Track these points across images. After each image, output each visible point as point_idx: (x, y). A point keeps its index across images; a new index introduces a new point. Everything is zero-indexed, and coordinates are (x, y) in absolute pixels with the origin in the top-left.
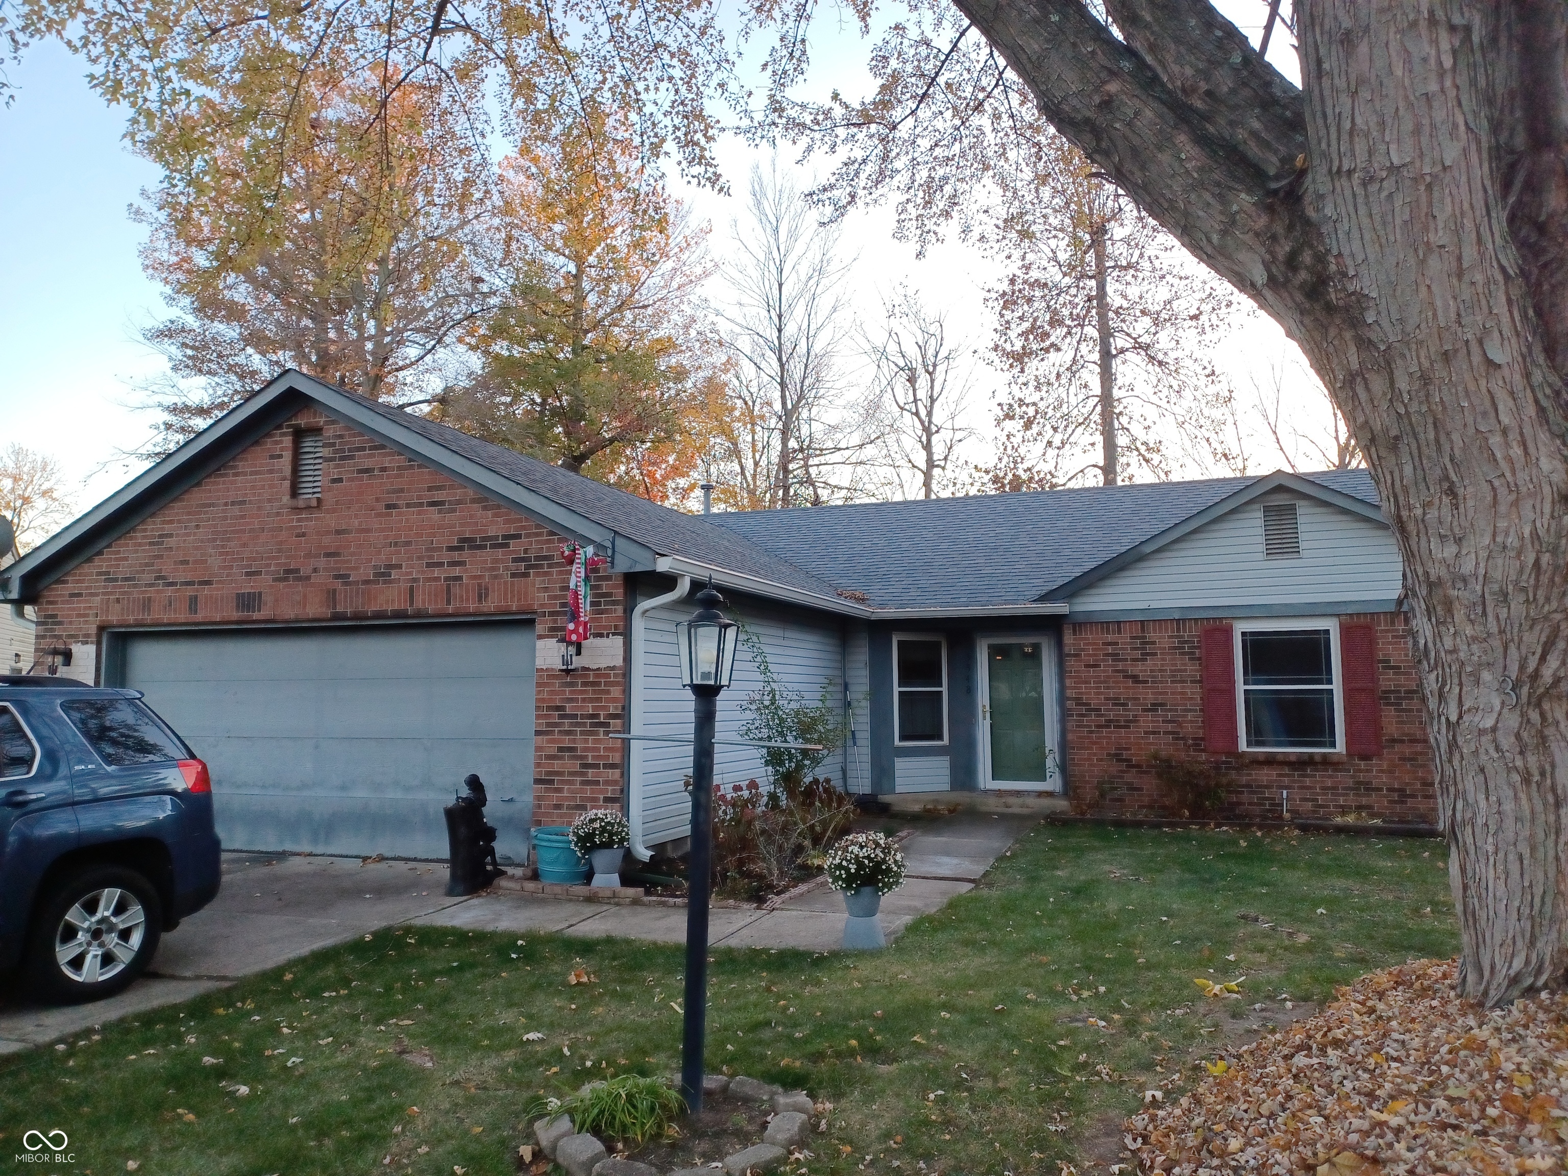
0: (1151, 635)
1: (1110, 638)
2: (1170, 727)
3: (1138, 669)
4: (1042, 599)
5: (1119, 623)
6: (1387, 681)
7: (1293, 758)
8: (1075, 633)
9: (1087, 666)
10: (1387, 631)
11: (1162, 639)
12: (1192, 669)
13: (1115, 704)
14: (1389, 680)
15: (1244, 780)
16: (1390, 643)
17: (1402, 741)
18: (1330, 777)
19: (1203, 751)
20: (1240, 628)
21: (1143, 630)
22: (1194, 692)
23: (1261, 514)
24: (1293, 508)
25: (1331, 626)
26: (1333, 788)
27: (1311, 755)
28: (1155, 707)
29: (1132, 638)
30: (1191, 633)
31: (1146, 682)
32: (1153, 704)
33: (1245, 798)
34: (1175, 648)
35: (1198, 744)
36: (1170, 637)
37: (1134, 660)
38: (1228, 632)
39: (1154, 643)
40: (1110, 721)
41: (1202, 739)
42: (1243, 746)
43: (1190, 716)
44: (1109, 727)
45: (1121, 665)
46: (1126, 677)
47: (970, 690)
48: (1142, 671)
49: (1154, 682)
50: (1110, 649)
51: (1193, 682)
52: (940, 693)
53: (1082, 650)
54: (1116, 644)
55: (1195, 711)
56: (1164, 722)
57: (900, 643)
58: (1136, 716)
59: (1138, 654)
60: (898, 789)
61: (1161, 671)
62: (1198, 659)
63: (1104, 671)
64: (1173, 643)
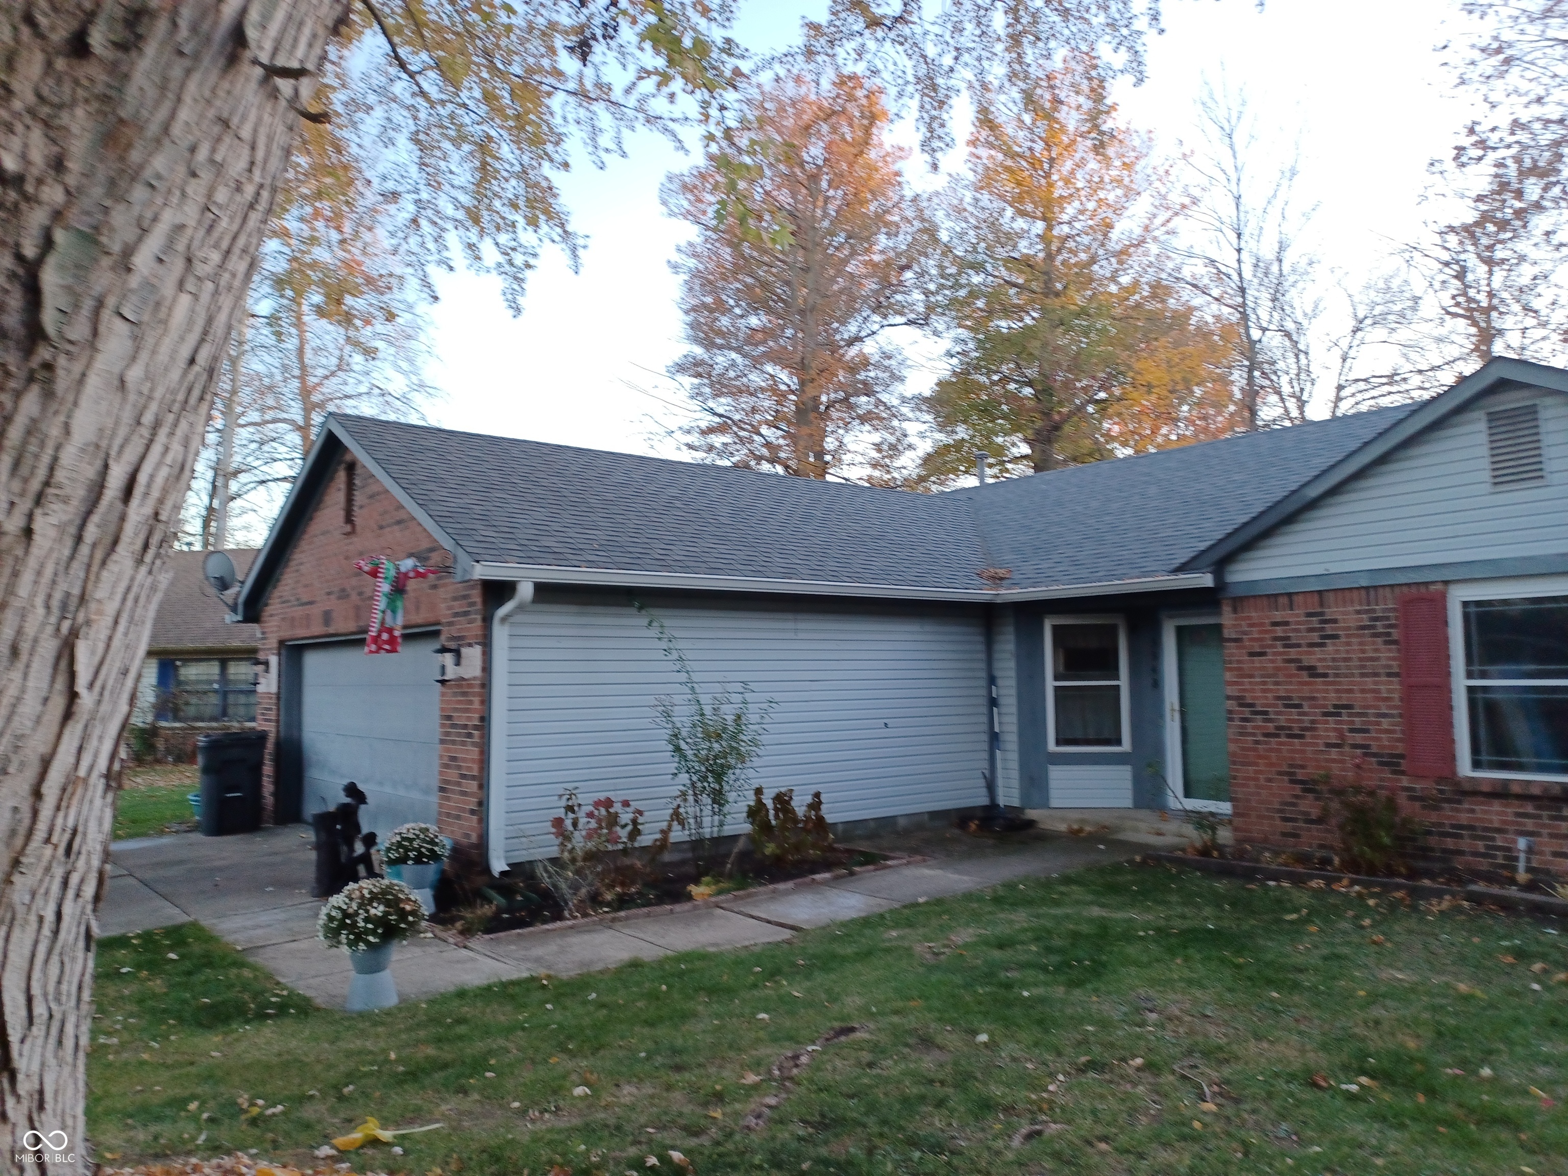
0: (1331, 612)
1: (1278, 616)
2: (1358, 738)
3: (1314, 658)
4: (1182, 568)
5: (1290, 595)
7: (1535, 790)
8: (1235, 611)
9: (1252, 654)
11: (1346, 615)
12: (1387, 656)
13: (1287, 706)
15: (1464, 818)
19: (1403, 773)
20: (1460, 594)
21: (1322, 605)
22: (1392, 688)
23: (1483, 425)
24: (1533, 411)
28: (1337, 710)
29: (1309, 615)
30: (1385, 605)
31: (1325, 675)
32: (1335, 706)
33: (1465, 844)
34: (1363, 628)
35: (1392, 762)
36: (1358, 612)
37: (1312, 645)
38: (1438, 603)
39: (1335, 621)
40: (1279, 728)
41: (1402, 756)
42: (1465, 768)
43: (1385, 723)
44: (1277, 736)
45: (1293, 653)
46: (1300, 668)
47: (1157, 684)
48: (1320, 660)
49: (1337, 675)
50: (1279, 631)
51: (1389, 675)
52: (1117, 688)
53: (1245, 633)
54: (1286, 623)
55: (1392, 716)
56: (1352, 730)
57: (1055, 628)
58: (1313, 722)
59: (1315, 637)
60: (1054, 803)
61: (1346, 660)
62: (1395, 642)
63: (1272, 661)
64: (1362, 620)
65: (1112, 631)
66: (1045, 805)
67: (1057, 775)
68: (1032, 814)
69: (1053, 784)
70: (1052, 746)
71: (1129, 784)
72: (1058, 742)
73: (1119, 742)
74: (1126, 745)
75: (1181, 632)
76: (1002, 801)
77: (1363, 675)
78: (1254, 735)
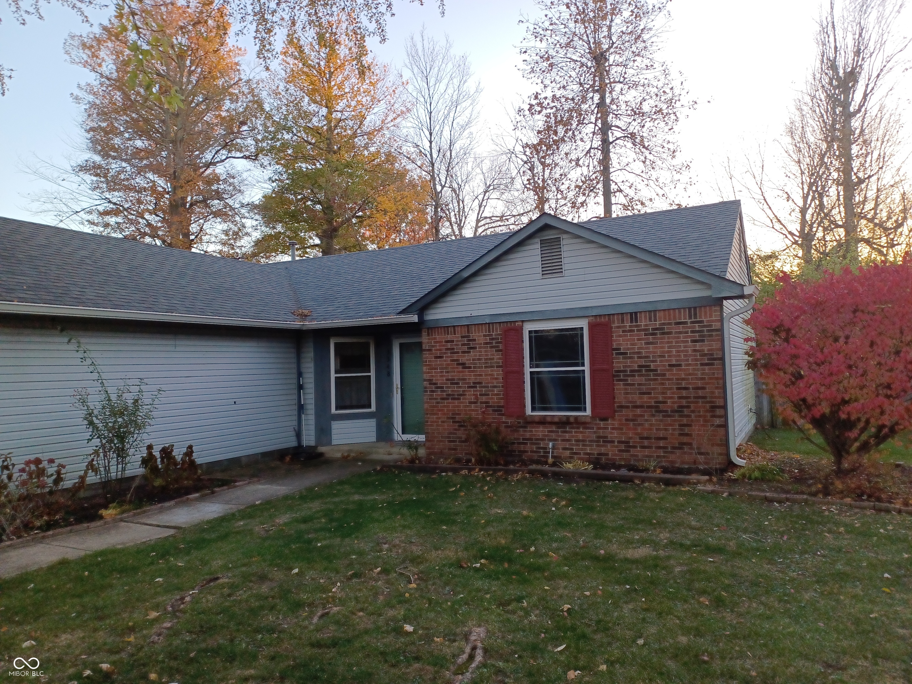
0: (473, 335)
1: (449, 337)
2: (484, 399)
3: (464, 359)
4: (403, 312)
5: (454, 326)
6: (619, 363)
7: (556, 420)
8: (428, 335)
9: (436, 357)
10: (618, 327)
11: (479, 337)
12: (497, 358)
13: (452, 384)
14: (619, 362)
15: (528, 435)
16: (620, 336)
17: (627, 407)
18: (581, 432)
19: (503, 415)
20: (528, 327)
21: (468, 332)
22: (498, 373)
23: (538, 246)
24: (558, 240)
25: (583, 324)
26: (583, 441)
27: (568, 417)
28: (475, 385)
29: (462, 337)
30: (497, 332)
31: (470, 368)
32: (474, 383)
33: (528, 447)
34: (487, 343)
35: (498, 410)
36: (484, 336)
37: (464, 352)
38: (520, 330)
39: (475, 340)
40: (448, 395)
41: (502, 407)
42: (529, 411)
43: (496, 391)
44: (448, 399)
45: (455, 357)
46: (458, 364)
47: (390, 374)
48: (467, 360)
49: (474, 367)
50: (449, 345)
51: (497, 367)
52: (369, 377)
53: (433, 346)
54: (453, 341)
55: (499, 387)
56: (481, 395)
57: (336, 345)
58: (464, 391)
59: (465, 348)
60: (334, 442)
61: (479, 359)
62: (501, 351)
63: (445, 361)
64: (486, 339)
65: (367, 346)
66: (329, 443)
67: (337, 427)
68: (322, 449)
69: (334, 432)
70: (333, 410)
71: (374, 429)
72: (337, 408)
73: (369, 406)
74: (373, 408)
75: (402, 346)
76: (305, 443)
77: (486, 367)
78: (436, 399)
